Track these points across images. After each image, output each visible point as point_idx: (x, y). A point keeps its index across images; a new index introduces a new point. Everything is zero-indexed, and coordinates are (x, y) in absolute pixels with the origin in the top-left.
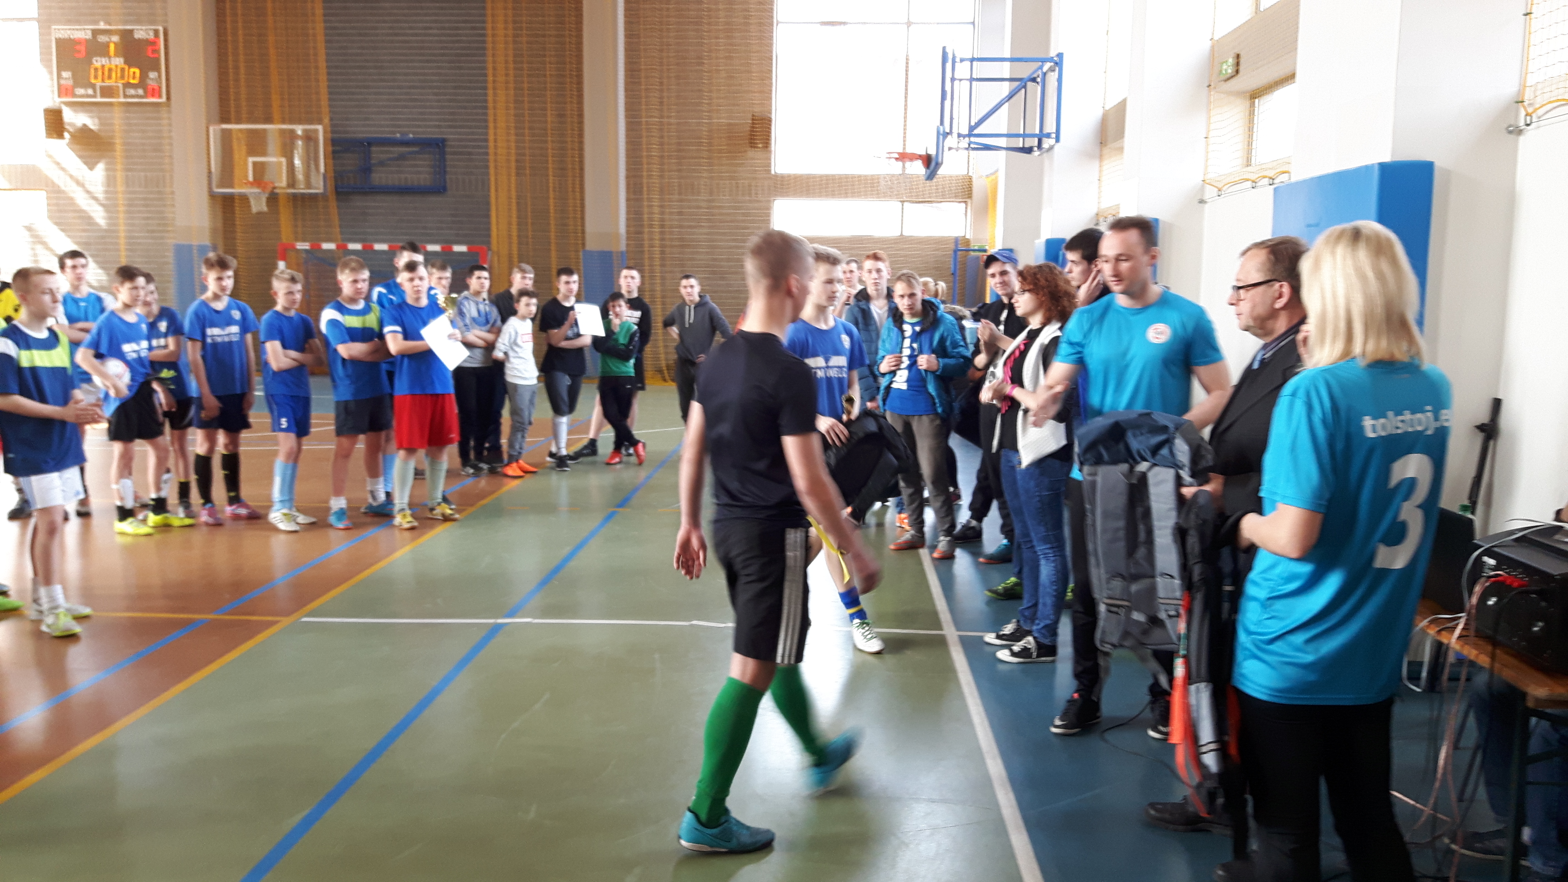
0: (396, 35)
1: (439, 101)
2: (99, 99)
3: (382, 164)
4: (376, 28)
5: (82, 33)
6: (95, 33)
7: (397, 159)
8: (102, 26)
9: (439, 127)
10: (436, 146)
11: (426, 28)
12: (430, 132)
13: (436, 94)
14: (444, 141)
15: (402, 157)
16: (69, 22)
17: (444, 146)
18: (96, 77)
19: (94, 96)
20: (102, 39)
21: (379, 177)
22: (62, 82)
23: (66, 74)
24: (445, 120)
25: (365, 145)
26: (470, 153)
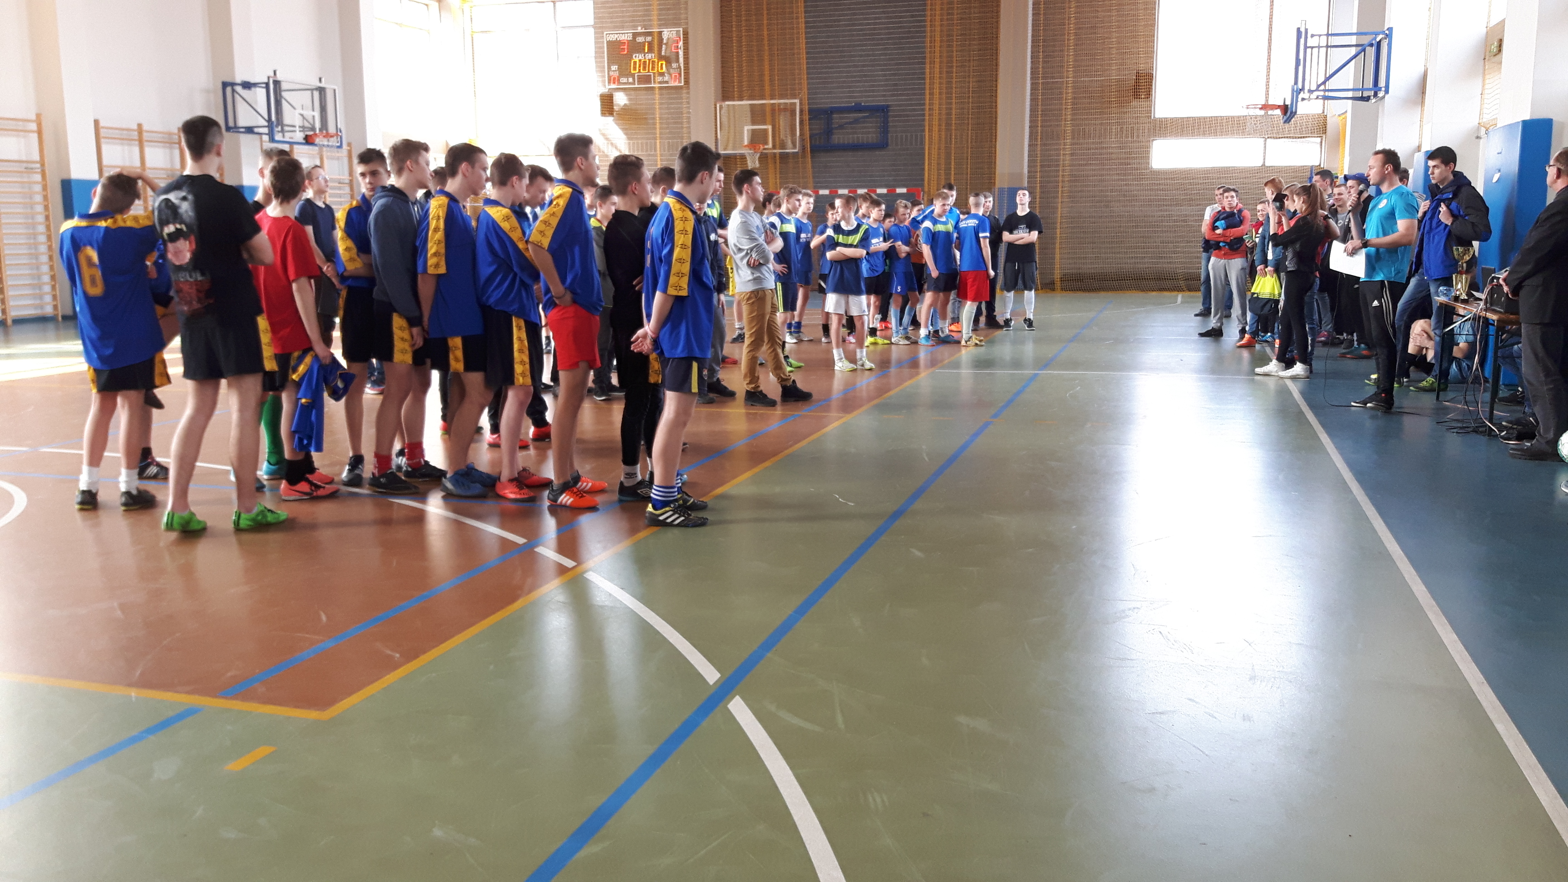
0: (854, 25)
1: (885, 75)
2: (636, 86)
3: (841, 127)
4: (839, 21)
5: (625, 36)
6: (635, 35)
7: (850, 123)
8: (639, 30)
9: (884, 96)
10: (882, 111)
11: (876, 18)
12: (878, 100)
13: (883, 70)
14: (888, 106)
15: (856, 121)
16: (615, 28)
17: (888, 111)
18: (635, 69)
19: (634, 83)
20: (640, 39)
21: (838, 138)
22: (611, 73)
23: (614, 68)
24: (889, 91)
25: (829, 112)
26: (908, 116)
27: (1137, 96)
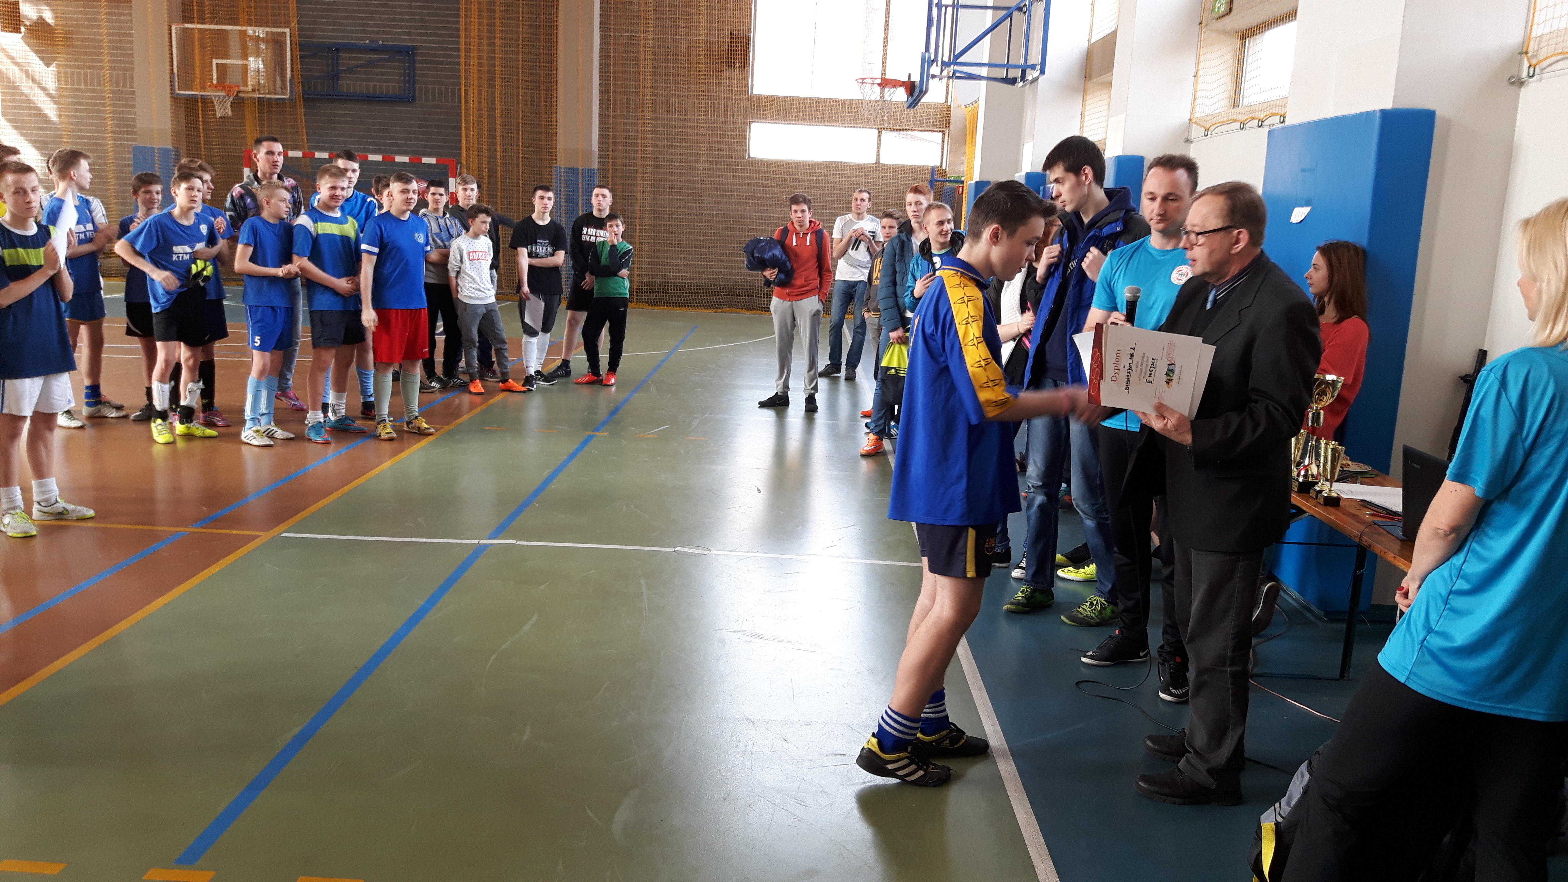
1: (409, 7)
3: (351, 70)
7: (364, 66)
9: (409, 34)
10: (407, 53)
14: (414, 48)
15: (371, 64)
17: (414, 54)
21: (347, 84)
24: (415, 28)
25: (333, 51)
26: (441, 63)
27: (730, 64)
